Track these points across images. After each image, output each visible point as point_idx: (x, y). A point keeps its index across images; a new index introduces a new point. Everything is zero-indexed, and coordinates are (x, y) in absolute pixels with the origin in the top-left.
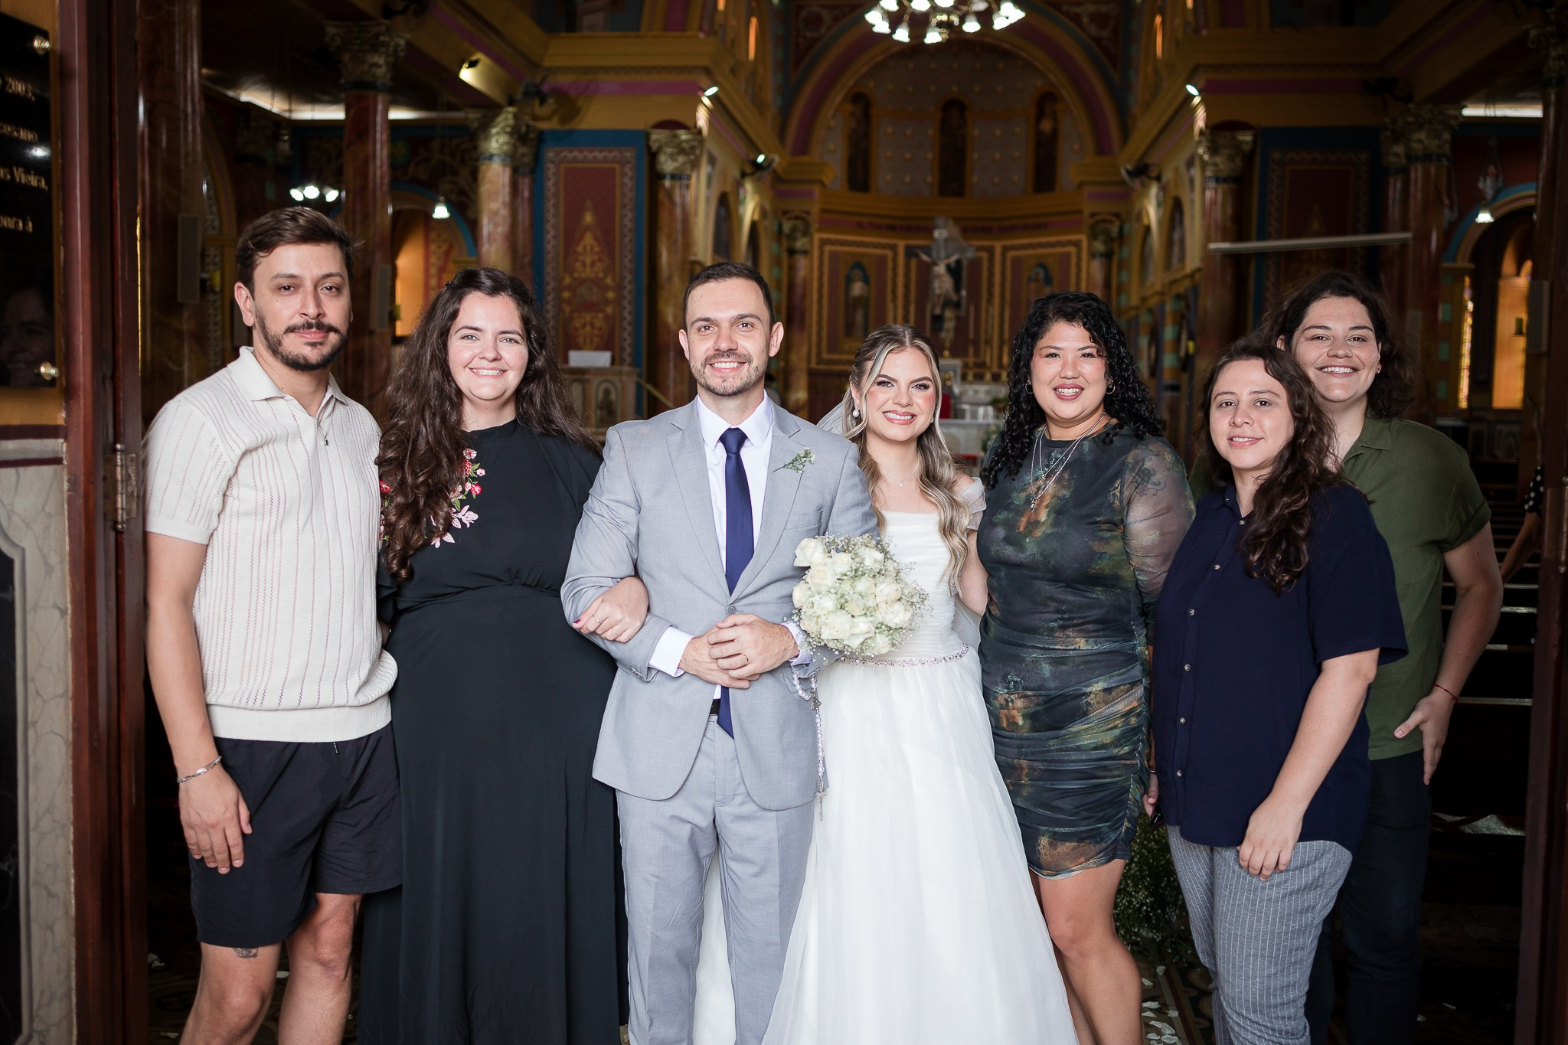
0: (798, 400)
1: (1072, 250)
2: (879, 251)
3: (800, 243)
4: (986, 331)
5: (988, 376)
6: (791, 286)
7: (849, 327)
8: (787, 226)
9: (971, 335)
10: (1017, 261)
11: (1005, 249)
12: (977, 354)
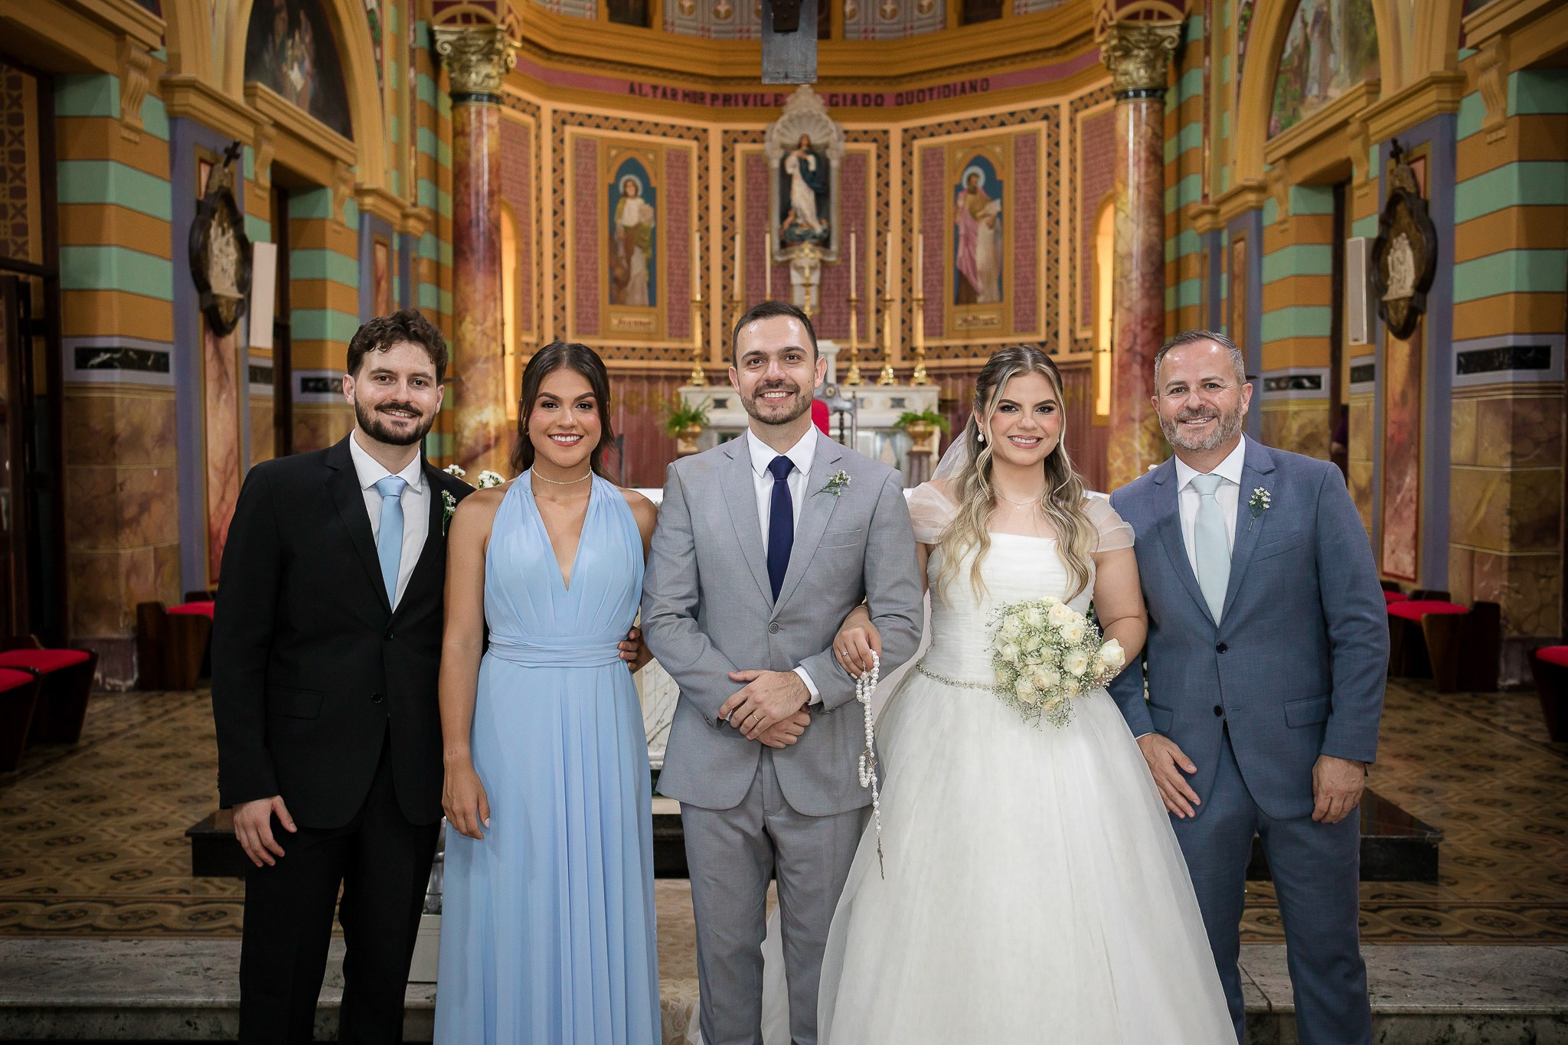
0: (486, 425)
1: (1042, 126)
2: (672, 142)
3: (480, 76)
4: (878, 292)
5: (888, 373)
6: (461, 173)
7: (619, 284)
8: (446, 38)
9: (853, 295)
10: (932, 157)
11: (909, 136)
12: (863, 335)
